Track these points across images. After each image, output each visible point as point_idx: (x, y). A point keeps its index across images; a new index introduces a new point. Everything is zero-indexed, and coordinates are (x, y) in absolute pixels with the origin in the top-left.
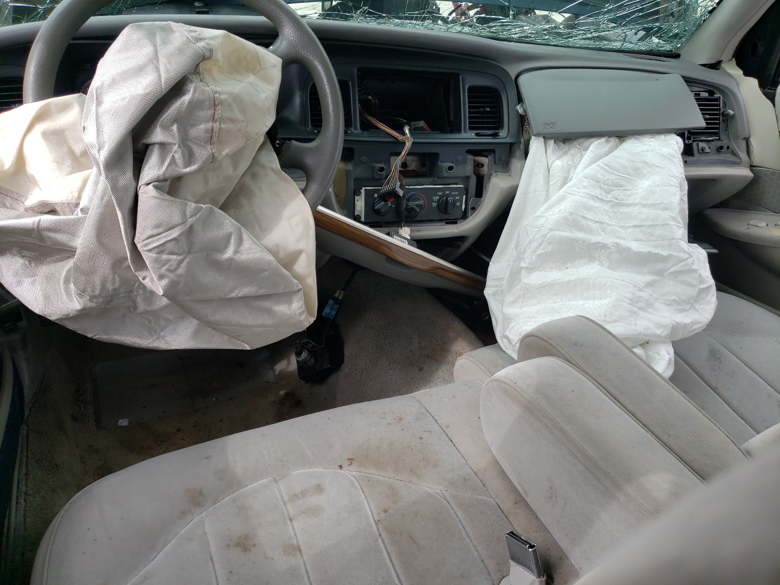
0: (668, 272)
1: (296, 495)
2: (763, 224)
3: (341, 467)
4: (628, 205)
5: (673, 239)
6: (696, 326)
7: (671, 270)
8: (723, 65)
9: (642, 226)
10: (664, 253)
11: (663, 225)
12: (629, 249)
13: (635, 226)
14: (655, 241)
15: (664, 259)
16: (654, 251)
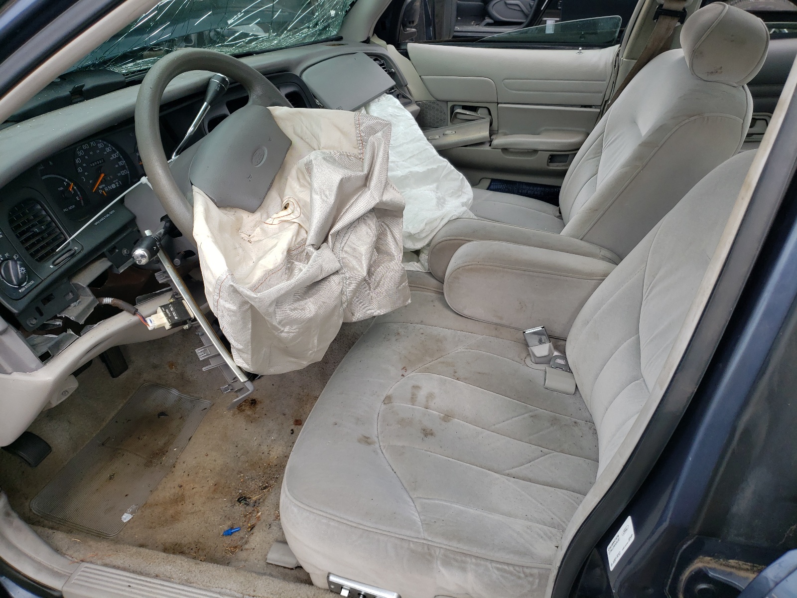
0: (441, 177)
1: (412, 398)
2: (437, 137)
3: (403, 375)
4: (399, 146)
5: (433, 157)
6: (470, 202)
7: (442, 175)
8: (371, 39)
9: (414, 156)
10: (435, 166)
11: (424, 150)
12: (418, 172)
13: (410, 157)
14: (425, 162)
15: (436, 170)
16: (430, 167)
